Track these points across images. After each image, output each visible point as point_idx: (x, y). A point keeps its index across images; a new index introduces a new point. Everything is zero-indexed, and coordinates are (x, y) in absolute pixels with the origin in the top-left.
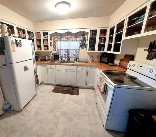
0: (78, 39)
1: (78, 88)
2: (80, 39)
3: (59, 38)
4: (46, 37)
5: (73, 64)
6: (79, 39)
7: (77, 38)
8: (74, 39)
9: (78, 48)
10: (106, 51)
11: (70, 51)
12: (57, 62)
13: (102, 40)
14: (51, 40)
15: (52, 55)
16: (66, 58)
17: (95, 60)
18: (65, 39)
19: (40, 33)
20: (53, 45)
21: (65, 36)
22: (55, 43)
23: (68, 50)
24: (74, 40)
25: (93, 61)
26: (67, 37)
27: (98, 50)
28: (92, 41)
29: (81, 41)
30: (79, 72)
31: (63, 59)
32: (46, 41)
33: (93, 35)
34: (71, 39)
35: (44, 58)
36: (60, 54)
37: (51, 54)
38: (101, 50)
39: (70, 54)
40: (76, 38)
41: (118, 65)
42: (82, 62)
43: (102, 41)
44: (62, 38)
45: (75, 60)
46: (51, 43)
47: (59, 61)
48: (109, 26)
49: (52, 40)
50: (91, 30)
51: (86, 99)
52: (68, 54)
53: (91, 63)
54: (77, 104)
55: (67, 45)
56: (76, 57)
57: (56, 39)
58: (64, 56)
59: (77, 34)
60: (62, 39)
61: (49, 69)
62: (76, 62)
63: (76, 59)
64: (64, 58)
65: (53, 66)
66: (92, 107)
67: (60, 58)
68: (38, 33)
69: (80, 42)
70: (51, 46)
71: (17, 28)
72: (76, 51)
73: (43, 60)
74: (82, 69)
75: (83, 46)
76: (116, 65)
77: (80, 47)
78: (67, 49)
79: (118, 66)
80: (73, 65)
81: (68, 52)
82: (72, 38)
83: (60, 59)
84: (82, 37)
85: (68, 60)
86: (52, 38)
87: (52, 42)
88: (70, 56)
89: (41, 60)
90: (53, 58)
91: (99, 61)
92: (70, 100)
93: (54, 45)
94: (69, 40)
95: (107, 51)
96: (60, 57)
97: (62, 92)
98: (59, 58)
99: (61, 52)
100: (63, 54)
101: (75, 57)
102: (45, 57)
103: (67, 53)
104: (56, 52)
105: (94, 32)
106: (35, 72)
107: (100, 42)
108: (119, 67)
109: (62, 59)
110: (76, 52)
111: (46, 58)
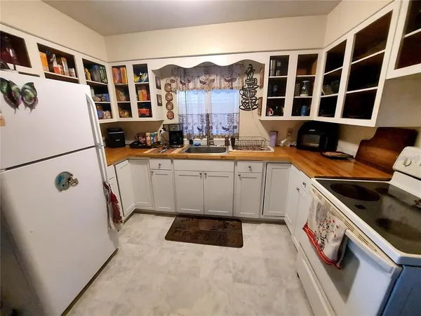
0: (235, 84)
1: (239, 221)
2: (241, 86)
3: (181, 82)
4: (144, 78)
5: (222, 157)
6: (238, 83)
7: (232, 80)
8: (224, 84)
9: (236, 110)
10: (314, 116)
11: (214, 120)
12: (176, 151)
13: (302, 85)
14: (158, 87)
15: (163, 131)
16: (203, 137)
17: (283, 142)
18: (199, 85)
19: (125, 66)
20: (164, 102)
21: (199, 77)
22: (170, 97)
23: (208, 116)
24: (224, 88)
25: (277, 145)
26: (203, 78)
27: (292, 115)
28: (275, 89)
29: (243, 89)
30: (240, 179)
31: (196, 141)
32: (145, 92)
33: (278, 72)
34: (216, 84)
35: (142, 140)
36: (187, 128)
37: (161, 129)
38: (300, 115)
39: (214, 127)
40: (229, 81)
41: (352, 157)
42: (247, 147)
43: (304, 88)
44: (189, 81)
45: (227, 143)
46: (159, 97)
47: (185, 146)
48: (325, 46)
49: (163, 87)
50: (272, 58)
51: (266, 260)
52: (209, 128)
53: (272, 150)
54: (239, 281)
55: (203, 102)
56: (231, 135)
57: (174, 85)
58: (196, 132)
59: (231, 68)
60: (191, 85)
61: (155, 172)
62: (230, 148)
63: (232, 141)
64: (198, 137)
65: (166, 163)
66: (288, 291)
67: (185, 139)
68: (118, 67)
69: (242, 92)
70: (160, 104)
71: (42, 48)
72: (230, 117)
73: (139, 145)
74: (251, 170)
75: (249, 103)
76: (346, 158)
77: (242, 107)
78: (204, 112)
79: (354, 161)
80: (222, 159)
81: (208, 120)
82: (218, 80)
83: (186, 142)
84: (245, 78)
85: (209, 144)
86: (163, 83)
87: (163, 93)
88: (214, 132)
89: (132, 146)
90: (168, 139)
91: (294, 144)
92: (217, 267)
93: (169, 102)
94: (211, 88)
95: (320, 115)
96: (185, 134)
97: (196, 238)
98: (183, 137)
99: (190, 120)
100: (195, 128)
101: (227, 133)
102: (145, 136)
103: (205, 125)
104: (176, 121)
105: (281, 63)
106: (106, 186)
107: (298, 91)
108: (355, 163)
109: (191, 142)
110: (231, 120)
111: (148, 138)
